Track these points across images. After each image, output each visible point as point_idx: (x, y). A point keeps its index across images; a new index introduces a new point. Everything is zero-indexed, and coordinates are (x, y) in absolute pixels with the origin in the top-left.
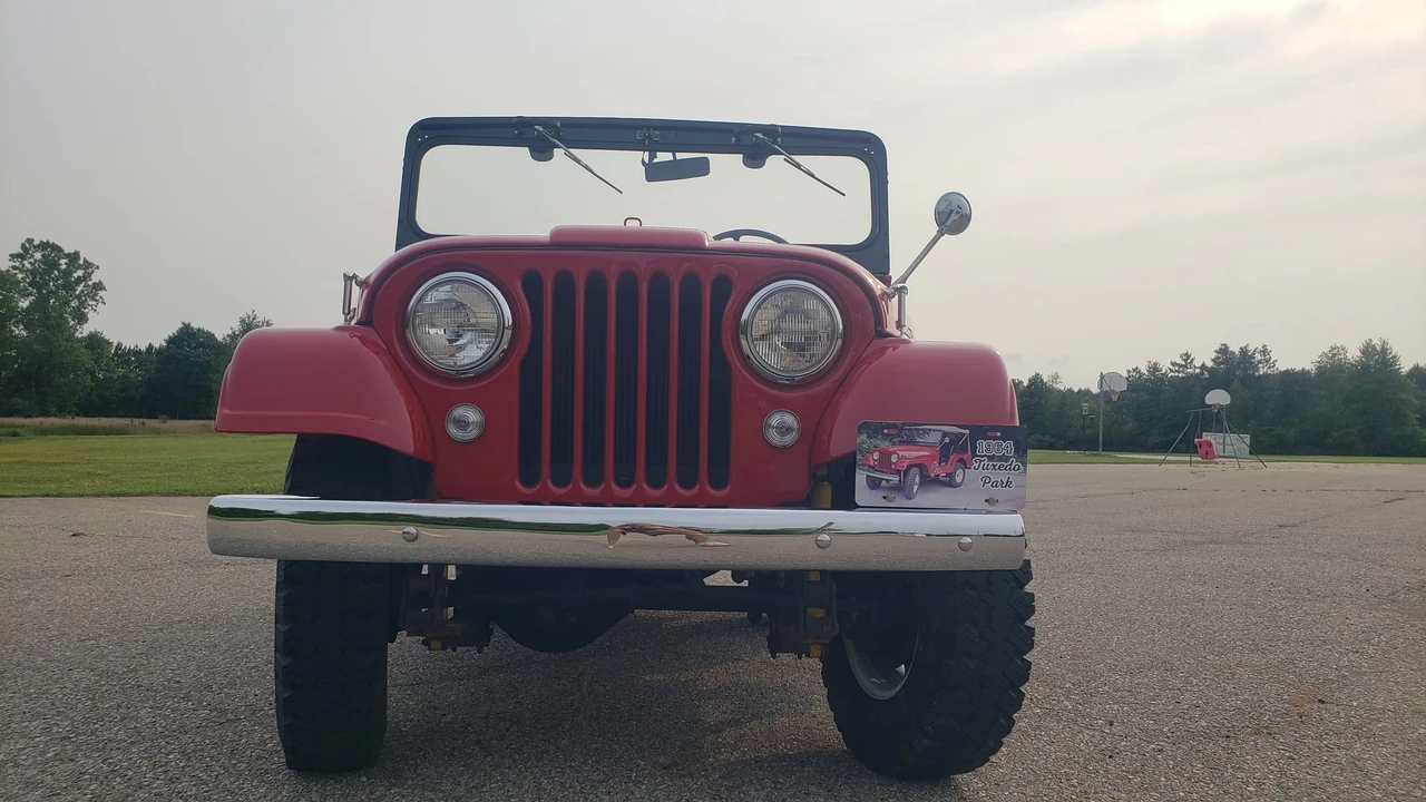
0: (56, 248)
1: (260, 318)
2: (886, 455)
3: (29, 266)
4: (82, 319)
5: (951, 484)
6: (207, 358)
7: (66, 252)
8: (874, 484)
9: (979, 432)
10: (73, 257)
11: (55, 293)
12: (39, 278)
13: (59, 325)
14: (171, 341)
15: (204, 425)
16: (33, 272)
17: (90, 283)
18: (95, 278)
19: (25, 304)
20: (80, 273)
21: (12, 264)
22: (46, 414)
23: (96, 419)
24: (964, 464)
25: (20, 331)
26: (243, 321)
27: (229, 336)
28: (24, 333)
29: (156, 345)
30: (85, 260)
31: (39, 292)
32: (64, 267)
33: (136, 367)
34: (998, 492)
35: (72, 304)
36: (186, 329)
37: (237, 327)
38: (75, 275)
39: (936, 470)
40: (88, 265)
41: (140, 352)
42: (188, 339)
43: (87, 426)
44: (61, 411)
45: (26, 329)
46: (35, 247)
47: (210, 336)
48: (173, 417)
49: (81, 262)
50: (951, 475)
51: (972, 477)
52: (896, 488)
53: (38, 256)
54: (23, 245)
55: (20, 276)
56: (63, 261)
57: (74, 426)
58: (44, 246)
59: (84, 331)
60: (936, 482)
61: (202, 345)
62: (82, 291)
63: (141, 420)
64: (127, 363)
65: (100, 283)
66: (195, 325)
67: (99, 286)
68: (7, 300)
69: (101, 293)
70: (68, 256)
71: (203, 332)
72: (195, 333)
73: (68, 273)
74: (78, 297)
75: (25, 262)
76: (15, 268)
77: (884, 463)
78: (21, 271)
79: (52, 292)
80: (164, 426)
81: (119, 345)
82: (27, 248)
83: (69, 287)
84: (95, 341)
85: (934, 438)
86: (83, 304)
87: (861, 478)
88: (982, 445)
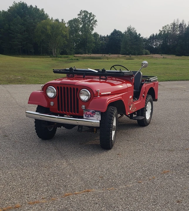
0: (87, 12)
1: (132, 27)
2: (86, 113)
3: (81, 17)
4: (93, 29)
5: (93, 117)
6: (120, 38)
7: (89, 13)
8: (85, 116)
9: (96, 111)
10: (90, 14)
11: (87, 23)
12: (84, 19)
13: (88, 31)
14: (112, 34)
15: (118, 56)
16: (82, 18)
17: (94, 20)
18: (95, 19)
19: (81, 26)
20: (92, 18)
21: (78, 16)
22: (85, 53)
23: (95, 54)
24: (94, 115)
25: (80, 33)
26: (128, 28)
27: (125, 32)
28: (81, 33)
29: (109, 35)
30: (93, 15)
31: (84, 23)
32: (88, 16)
33: (104, 41)
34: (98, 118)
35: (90, 26)
36: (115, 30)
37: (126, 30)
38: (91, 18)
39: (91, 115)
40: (94, 16)
41: (105, 37)
42: (116, 33)
43: (93, 56)
44: (89, 53)
45: (81, 32)
46: (83, 12)
47: (120, 32)
48: (112, 54)
49: (92, 15)
50: (93, 116)
51: (95, 116)
52: (88, 117)
53: (83, 14)
54: (80, 12)
55: (80, 19)
56: (88, 15)
57: (90, 56)
58: (84, 11)
59: (93, 32)
60: (92, 116)
61: (118, 35)
62: (92, 22)
63: (104, 55)
64: (102, 40)
65: (96, 20)
66: (117, 30)
67: (96, 21)
68: (78, 26)
69: (96, 23)
70: (89, 14)
71: (119, 31)
72: (117, 32)
73: (89, 18)
74: (92, 24)
75: (81, 16)
76: (79, 17)
77: (86, 114)
78: (80, 18)
79: (86, 23)
80: (109, 56)
81: (101, 35)
82: (81, 12)
83: (90, 21)
84: (96, 35)
85: (91, 111)
86: (93, 26)
87: (84, 115)
88: (96, 113)
